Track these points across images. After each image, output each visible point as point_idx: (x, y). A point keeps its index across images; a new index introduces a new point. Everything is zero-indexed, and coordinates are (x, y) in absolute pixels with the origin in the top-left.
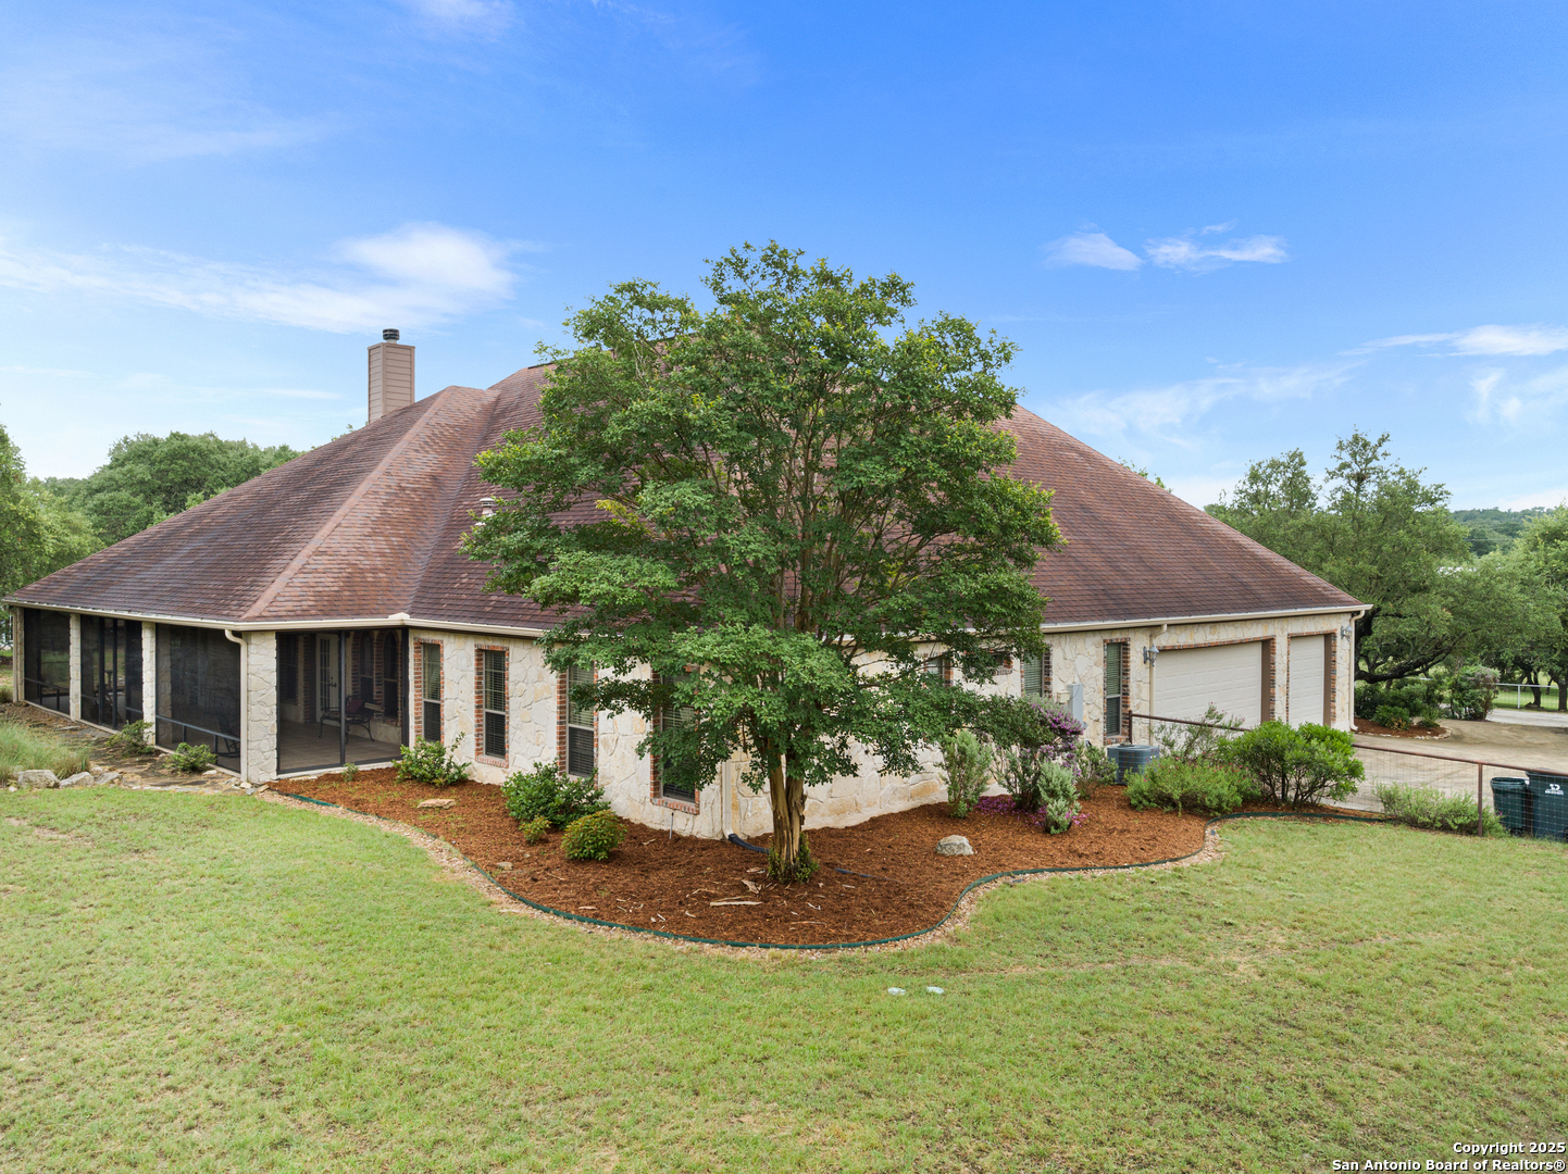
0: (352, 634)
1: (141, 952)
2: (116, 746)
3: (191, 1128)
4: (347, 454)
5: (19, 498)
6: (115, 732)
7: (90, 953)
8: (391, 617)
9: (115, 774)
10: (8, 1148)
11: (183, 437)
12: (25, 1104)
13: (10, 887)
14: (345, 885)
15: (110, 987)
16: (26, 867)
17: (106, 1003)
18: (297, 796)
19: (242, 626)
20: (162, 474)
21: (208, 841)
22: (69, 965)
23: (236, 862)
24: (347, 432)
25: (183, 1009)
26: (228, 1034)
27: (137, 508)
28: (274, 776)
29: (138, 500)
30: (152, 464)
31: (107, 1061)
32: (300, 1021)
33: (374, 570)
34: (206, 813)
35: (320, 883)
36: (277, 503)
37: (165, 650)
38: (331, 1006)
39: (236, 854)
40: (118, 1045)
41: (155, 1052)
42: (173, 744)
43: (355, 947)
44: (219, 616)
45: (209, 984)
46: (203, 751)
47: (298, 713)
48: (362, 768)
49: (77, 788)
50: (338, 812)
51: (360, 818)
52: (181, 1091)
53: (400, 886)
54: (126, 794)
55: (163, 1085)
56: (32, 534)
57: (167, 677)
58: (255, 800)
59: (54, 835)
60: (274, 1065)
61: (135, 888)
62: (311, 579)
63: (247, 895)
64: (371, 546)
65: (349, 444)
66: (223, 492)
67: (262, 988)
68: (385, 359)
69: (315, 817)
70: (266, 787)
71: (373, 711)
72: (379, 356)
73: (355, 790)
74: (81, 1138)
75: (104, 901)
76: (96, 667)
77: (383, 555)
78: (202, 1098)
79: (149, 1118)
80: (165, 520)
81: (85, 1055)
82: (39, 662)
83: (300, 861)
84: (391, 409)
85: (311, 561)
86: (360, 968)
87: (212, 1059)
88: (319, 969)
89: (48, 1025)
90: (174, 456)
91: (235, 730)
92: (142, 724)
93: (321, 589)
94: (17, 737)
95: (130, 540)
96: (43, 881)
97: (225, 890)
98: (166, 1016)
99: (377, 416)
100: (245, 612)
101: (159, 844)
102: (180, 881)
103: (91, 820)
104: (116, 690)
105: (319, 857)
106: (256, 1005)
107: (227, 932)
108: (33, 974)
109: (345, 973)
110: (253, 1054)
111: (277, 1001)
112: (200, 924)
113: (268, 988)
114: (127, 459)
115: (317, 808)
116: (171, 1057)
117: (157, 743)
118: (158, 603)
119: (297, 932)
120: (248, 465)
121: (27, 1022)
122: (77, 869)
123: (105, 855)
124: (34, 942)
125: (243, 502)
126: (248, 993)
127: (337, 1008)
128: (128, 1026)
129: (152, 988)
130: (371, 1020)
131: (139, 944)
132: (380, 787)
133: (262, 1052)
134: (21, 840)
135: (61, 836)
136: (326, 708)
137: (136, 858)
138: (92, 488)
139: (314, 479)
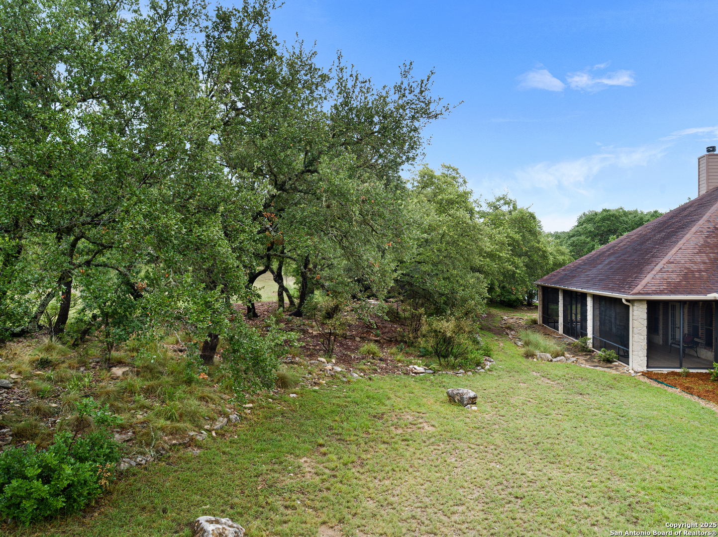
0: (688, 303)
1: (579, 439)
2: (576, 346)
3: (594, 525)
4: (686, 213)
5: (540, 241)
6: (576, 340)
7: (558, 434)
8: (708, 295)
9: (574, 359)
10: (522, 507)
11: (608, 211)
12: (529, 491)
13: (531, 400)
14: (678, 429)
15: (565, 451)
16: (537, 393)
17: (563, 458)
18: (656, 380)
19: (630, 297)
20: (598, 228)
21: (612, 395)
22: (550, 438)
23: (624, 407)
24: (688, 201)
25: (594, 469)
26: (614, 487)
27: (588, 243)
28: (645, 369)
29: (588, 240)
30: (595, 224)
31: (562, 483)
32: (649, 491)
33: (700, 271)
34: (612, 382)
35: (665, 425)
36: (650, 239)
37: (597, 306)
38: (665, 488)
39: (625, 403)
40: (566, 478)
41: (582, 485)
42: (599, 349)
43: (681, 462)
44: (620, 292)
45: (607, 461)
46: (612, 353)
47: (659, 339)
48: (691, 371)
49: (559, 363)
50: (677, 391)
51: (689, 396)
52: (591, 507)
53: (709, 436)
54: (579, 368)
55: (583, 501)
56: (544, 256)
57: (598, 318)
58: (636, 379)
59: (549, 381)
60: (635, 509)
61: (579, 410)
62: (665, 275)
63: (628, 424)
64: (698, 259)
65: (688, 208)
66: (625, 234)
67: (632, 470)
68: (708, 162)
69: (664, 392)
70: (641, 374)
71: (699, 343)
72: (704, 161)
73: (687, 382)
74: (549, 513)
75: (566, 413)
76: (569, 311)
77: (705, 263)
78: (600, 514)
79: (577, 514)
80: (600, 248)
81: (553, 478)
82: (548, 308)
83: (655, 413)
84: (711, 188)
85: (665, 267)
86: (683, 473)
87: (606, 496)
88: (661, 468)
89: (540, 461)
90: (604, 219)
91: (627, 346)
92: (587, 338)
93: (670, 280)
94: (538, 339)
95: (583, 258)
96: (543, 400)
97: (618, 419)
98: (587, 470)
99: (703, 192)
100: (632, 290)
101: (590, 392)
102: (598, 411)
103: (564, 377)
104: (577, 322)
105: (665, 412)
106: (628, 477)
107: (617, 439)
108: (536, 438)
109: (674, 474)
110: (625, 500)
111: (638, 478)
112: (605, 433)
113: (635, 471)
114: (584, 222)
115: (666, 388)
116: (588, 490)
117: (593, 347)
118: (594, 285)
119: (651, 447)
120: (639, 221)
121: (532, 457)
122: (557, 397)
123: (568, 394)
124: (538, 425)
125: (633, 239)
126: (625, 471)
127: (669, 490)
128: (571, 470)
129: (583, 457)
130: (687, 502)
131: (579, 435)
132: (701, 382)
133: (629, 501)
134: (537, 381)
135: (552, 382)
136: (674, 338)
137: (580, 397)
138: (570, 236)
139: (668, 226)
